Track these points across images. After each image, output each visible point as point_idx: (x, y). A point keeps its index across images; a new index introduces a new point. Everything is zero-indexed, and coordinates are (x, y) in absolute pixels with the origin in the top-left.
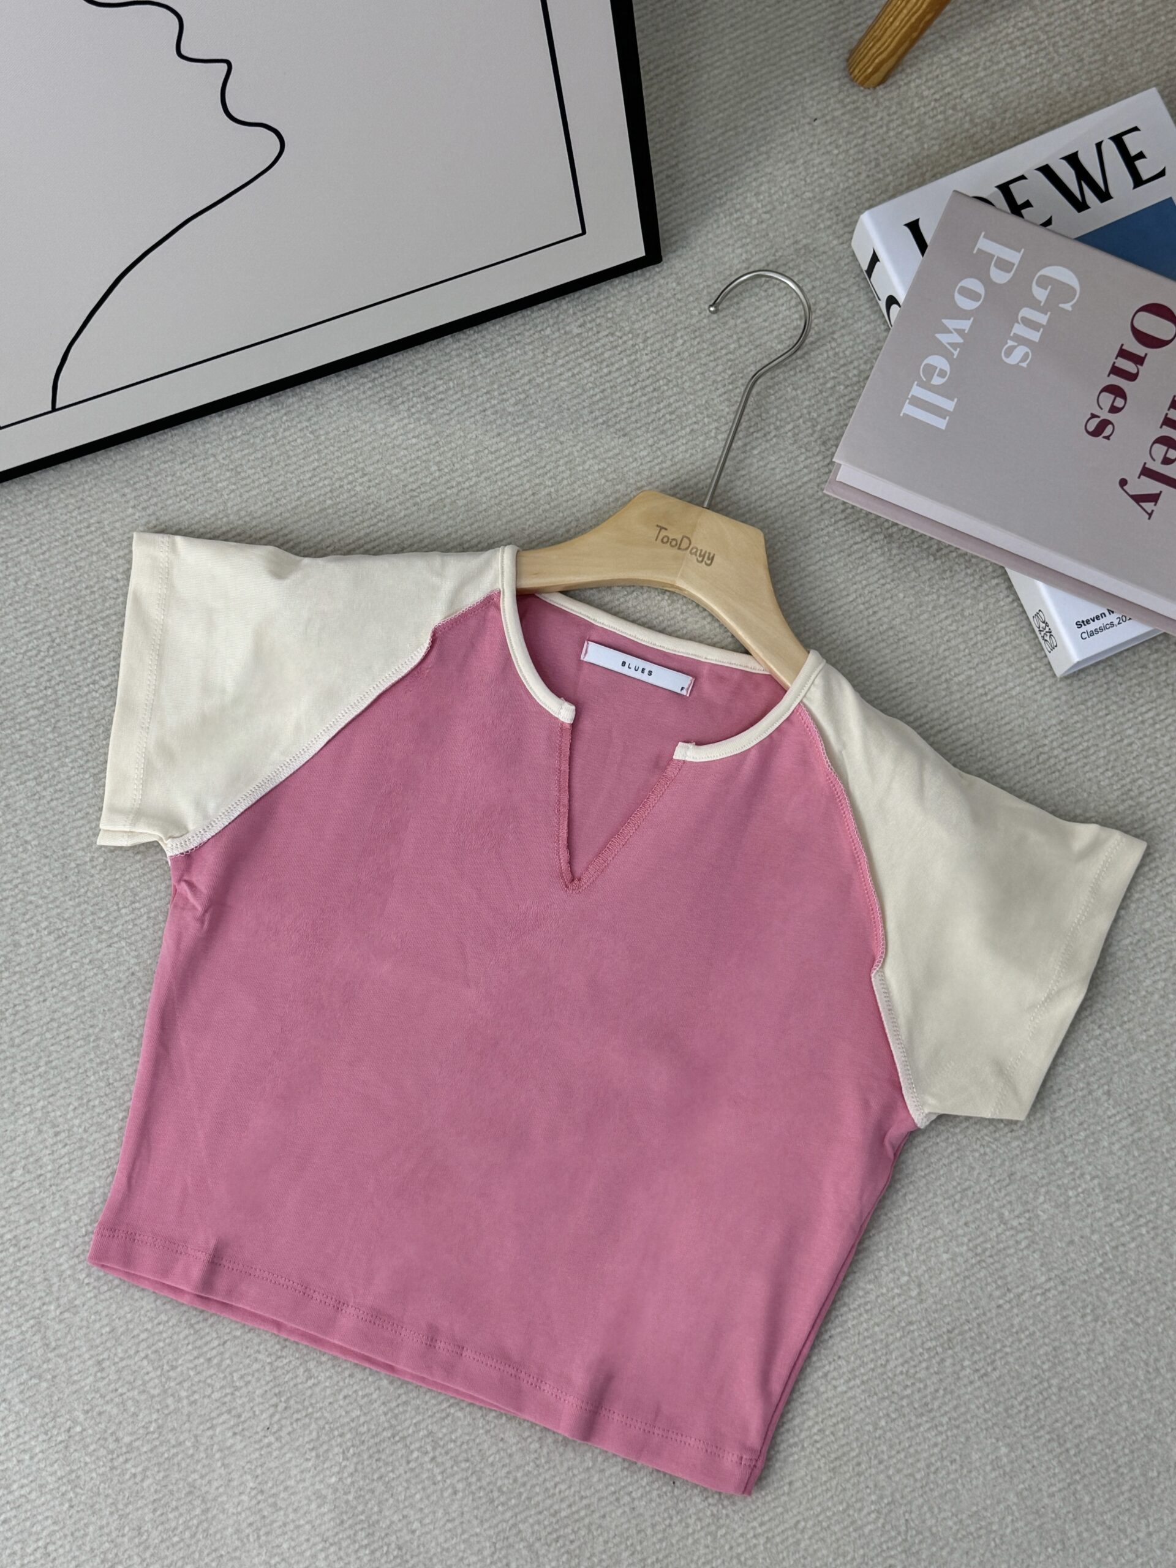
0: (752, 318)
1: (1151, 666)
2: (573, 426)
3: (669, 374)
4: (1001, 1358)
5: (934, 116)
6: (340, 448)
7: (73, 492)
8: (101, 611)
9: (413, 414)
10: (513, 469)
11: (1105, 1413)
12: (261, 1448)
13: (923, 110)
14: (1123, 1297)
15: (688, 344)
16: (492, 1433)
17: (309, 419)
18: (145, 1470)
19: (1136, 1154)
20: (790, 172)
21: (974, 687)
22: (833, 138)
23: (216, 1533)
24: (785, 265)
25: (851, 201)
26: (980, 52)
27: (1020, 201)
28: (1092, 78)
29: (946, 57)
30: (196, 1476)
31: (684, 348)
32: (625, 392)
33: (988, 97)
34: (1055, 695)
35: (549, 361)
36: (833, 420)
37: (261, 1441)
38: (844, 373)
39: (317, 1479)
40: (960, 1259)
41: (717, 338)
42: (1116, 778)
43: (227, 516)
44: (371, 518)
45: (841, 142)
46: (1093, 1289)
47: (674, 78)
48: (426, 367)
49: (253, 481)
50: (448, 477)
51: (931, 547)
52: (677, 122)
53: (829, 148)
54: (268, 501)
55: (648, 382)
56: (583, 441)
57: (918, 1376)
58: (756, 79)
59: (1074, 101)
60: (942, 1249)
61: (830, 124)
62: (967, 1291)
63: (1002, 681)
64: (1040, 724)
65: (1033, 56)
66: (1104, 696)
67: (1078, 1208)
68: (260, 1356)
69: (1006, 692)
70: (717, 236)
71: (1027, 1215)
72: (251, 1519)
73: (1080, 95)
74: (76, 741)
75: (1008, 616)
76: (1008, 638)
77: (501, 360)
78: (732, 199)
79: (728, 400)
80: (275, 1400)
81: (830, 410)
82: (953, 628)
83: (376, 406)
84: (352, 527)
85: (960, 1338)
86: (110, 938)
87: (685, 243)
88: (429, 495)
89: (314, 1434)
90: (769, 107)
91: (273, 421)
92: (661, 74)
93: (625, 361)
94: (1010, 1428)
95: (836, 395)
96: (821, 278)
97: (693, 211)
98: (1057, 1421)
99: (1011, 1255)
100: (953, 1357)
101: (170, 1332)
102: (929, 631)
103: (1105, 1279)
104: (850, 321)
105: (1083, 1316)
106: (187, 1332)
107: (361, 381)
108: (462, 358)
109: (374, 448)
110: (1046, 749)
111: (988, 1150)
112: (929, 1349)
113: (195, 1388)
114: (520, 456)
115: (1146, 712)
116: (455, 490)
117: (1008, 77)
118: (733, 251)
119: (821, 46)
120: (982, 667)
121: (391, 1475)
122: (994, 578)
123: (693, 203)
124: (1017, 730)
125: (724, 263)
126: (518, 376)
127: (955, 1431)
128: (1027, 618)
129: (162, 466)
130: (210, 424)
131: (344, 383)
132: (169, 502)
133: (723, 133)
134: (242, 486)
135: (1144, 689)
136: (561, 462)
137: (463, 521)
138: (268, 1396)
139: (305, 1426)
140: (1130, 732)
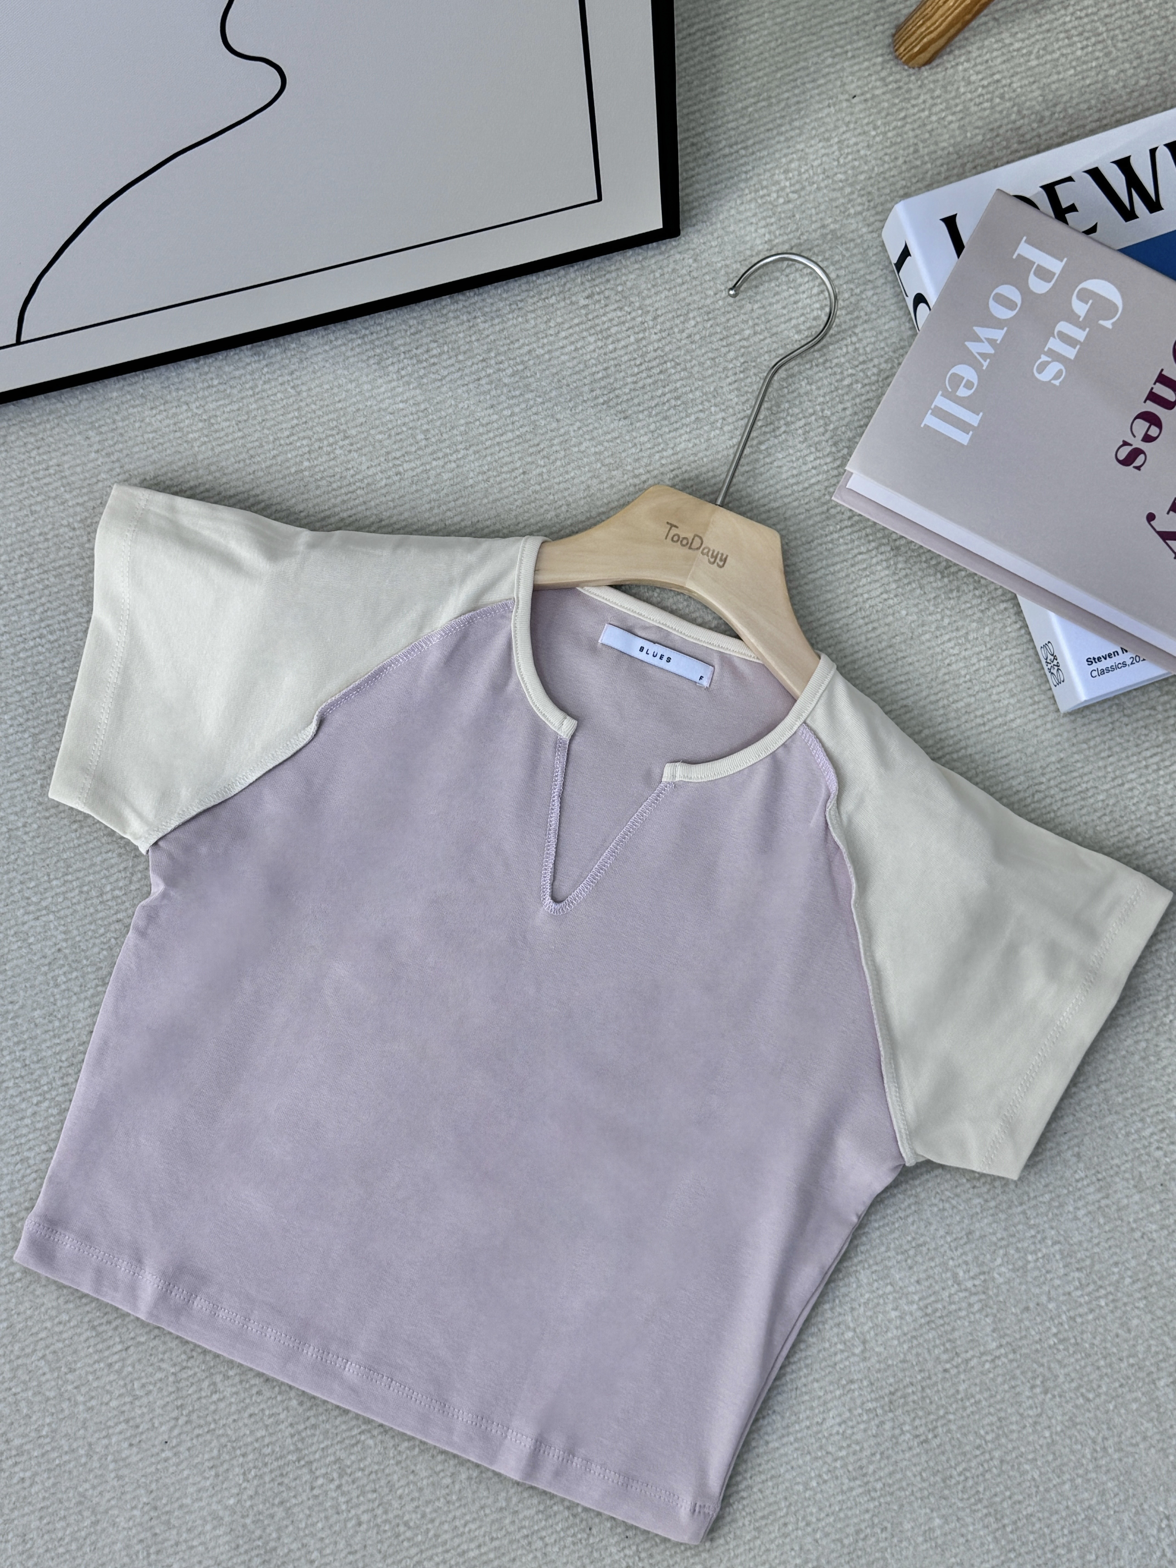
0: (771, 304)
1: (1160, 708)
2: (571, 404)
3: (678, 357)
4: (943, 1426)
5: (981, 103)
6: (322, 407)
7: (33, 430)
8: (54, 561)
9: (402, 377)
10: (505, 445)
11: (1047, 1490)
12: (158, 1463)
13: (969, 96)
14: (1075, 1370)
15: (700, 327)
16: (403, 1465)
17: (292, 373)
18: (35, 1474)
19: (1102, 1221)
20: (823, 151)
21: (972, 715)
22: (872, 118)
23: (104, 1546)
24: (810, 250)
25: (884, 188)
26: (1033, 40)
27: (1065, 205)
28: (1149, 78)
29: (997, 42)
30: (87, 1486)
31: (696, 330)
32: (629, 372)
33: (1039, 88)
34: (1057, 731)
35: (551, 332)
36: (847, 420)
37: (158, 1454)
38: (862, 371)
39: (215, 1499)
40: (908, 1318)
41: (732, 323)
42: (1113, 824)
43: (196, 470)
44: (350, 484)
45: (879, 123)
46: (1045, 1360)
47: (708, 39)
48: (420, 327)
49: (227, 435)
50: (435, 447)
51: (939, 563)
52: (707, 87)
53: (866, 128)
54: (241, 457)
55: (654, 363)
56: (580, 421)
57: (854, 1437)
58: (794, 48)
59: (1128, 100)
60: (890, 1306)
61: (869, 104)
62: (914, 1352)
63: (1003, 711)
64: (1038, 760)
65: (1090, 49)
66: (1108, 736)
67: (1036, 1273)
68: (164, 1365)
69: (1005, 724)
70: (739, 213)
71: (982, 1277)
72: (142, 1536)
73: (1136, 94)
74: (17, 698)
75: (1014, 643)
76: (1013, 667)
77: (500, 327)
78: (759, 175)
79: (738, 389)
80: (175, 1414)
81: (844, 409)
82: (956, 651)
83: (363, 365)
84: (328, 493)
85: (902, 1401)
86: (39, 910)
87: (705, 218)
88: (413, 465)
89: (215, 1452)
90: (806, 79)
91: (252, 373)
92: (694, 34)
93: (632, 339)
94: (946, 1498)
95: (853, 394)
96: (847, 267)
97: (716, 184)
98: (996, 1495)
99: (964, 1318)
100: (893, 1419)
101: (70, 1333)
102: (931, 652)
103: (1058, 1350)
104: (874, 316)
105: (1033, 1387)
106: (88, 1334)
107: (350, 336)
108: (459, 321)
109: (358, 410)
110: (1043, 787)
111: (947, 1205)
112: (869, 1411)
113: (93, 1394)
114: (512, 431)
115: (1151, 757)
116: (441, 463)
117: (1060, 68)
118: (756, 231)
119: (866, 18)
120: (984, 695)
121: (294, 1501)
122: (1003, 601)
123: (717, 175)
124: (1014, 765)
125: (745, 243)
126: (516, 345)
127: (888, 1499)
128: (1034, 647)
129: (131, 410)
130: (186, 369)
131: (332, 337)
132: (136, 449)
133: (755, 103)
134: (215, 439)
135: (1151, 731)
136: (555, 442)
137: (447, 495)
138: (169, 1408)
139: (206, 1443)
140: (1132, 776)
